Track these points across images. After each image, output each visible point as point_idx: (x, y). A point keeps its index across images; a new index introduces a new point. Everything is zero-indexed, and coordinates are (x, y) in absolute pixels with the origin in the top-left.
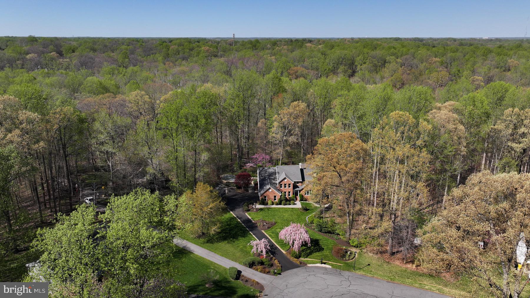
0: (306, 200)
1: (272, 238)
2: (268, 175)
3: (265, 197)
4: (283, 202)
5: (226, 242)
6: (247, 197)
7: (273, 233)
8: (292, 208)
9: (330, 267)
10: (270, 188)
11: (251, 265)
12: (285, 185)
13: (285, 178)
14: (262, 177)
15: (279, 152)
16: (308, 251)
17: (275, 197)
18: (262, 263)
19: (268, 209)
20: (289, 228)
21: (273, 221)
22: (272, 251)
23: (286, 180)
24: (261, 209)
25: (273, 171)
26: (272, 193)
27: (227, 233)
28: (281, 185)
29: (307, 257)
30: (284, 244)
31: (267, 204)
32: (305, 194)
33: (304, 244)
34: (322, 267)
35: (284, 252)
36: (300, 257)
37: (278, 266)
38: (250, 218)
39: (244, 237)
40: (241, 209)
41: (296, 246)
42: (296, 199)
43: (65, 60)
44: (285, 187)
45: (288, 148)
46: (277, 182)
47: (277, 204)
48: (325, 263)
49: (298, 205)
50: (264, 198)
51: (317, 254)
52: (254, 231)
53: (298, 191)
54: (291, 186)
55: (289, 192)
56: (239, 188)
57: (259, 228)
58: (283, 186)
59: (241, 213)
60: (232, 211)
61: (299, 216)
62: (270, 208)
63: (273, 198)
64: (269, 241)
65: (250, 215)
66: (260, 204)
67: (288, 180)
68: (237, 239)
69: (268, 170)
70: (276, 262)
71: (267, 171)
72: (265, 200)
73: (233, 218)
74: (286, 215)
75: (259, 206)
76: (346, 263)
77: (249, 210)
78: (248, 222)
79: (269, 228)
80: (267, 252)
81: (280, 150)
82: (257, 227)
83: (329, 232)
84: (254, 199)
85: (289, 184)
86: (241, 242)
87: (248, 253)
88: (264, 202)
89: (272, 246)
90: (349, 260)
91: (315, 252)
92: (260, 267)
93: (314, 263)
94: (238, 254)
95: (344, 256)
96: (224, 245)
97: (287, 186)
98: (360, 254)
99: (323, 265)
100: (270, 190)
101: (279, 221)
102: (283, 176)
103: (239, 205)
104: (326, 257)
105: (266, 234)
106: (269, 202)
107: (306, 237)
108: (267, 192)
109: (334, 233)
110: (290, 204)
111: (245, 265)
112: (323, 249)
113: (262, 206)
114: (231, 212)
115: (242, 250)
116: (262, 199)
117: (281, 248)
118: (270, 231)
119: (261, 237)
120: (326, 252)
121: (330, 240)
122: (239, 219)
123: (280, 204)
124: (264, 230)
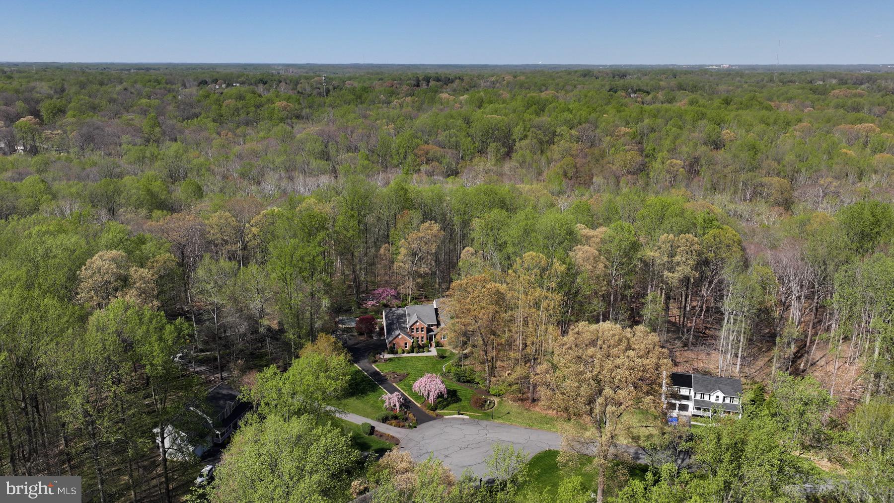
0: (442, 346)
1: (405, 391)
2: (396, 318)
3: (394, 345)
4: (415, 350)
5: (355, 398)
6: (372, 345)
7: (405, 385)
8: (426, 357)
9: (468, 417)
10: (400, 334)
11: (385, 420)
12: (417, 329)
13: (417, 321)
15: (409, 287)
16: (445, 403)
17: (406, 344)
18: (396, 418)
19: (399, 358)
20: (423, 379)
21: (406, 372)
22: (406, 404)
23: (418, 324)
24: (390, 360)
25: (402, 312)
26: (402, 339)
27: (354, 388)
28: (413, 329)
29: (443, 409)
30: (418, 397)
31: (397, 353)
32: (441, 339)
33: (440, 395)
34: (460, 418)
35: (419, 405)
36: (436, 409)
37: (413, 420)
38: (378, 370)
39: (374, 392)
40: (366, 361)
41: (431, 398)
42: (431, 345)
43: (56, 132)
44: (418, 332)
45: (419, 280)
46: (408, 326)
47: (409, 353)
48: (462, 414)
49: (434, 352)
51: (455, 405)
52: (384, 385)
53: (433, 335)
54: (425, 330)
55: (422, 338)
56: (361, 334)
57: (389, 381)
58: (415, 330)
59: (367, 364)
60: (356, 363)
61: (434, 365)
62: (400, 358)
63: (404, 345)
64: (402, 395)
65: (377, 366)
66: (389, 353)
67: (420, 323)
68: (366, 394)
69: (396, 311)
70: (411, 415)
71: (395, 313)
72: (394, 348)
73: (358, 371)
74: (420, 365)
75: (387, 356)
76: (484, 413)
77: (375, 362)
78: (376, 374)
79: (400, 380)
80: (401, 407)
81: (410, 283)
82: (387, 379)
83: (468, 382)
84: (381, 347)
85: (422, 328)
86: (371, 397)
87: (380, 408)
88: (393, 351)
89: (406, 399)
90: (488, 409)
91: (452, 403)
92: (394, 422)
93: (451, 415)
94: (369, 410)
95: (482, 406)
96: (352, 401)
97: (420, 330)
98: (500, 403)
99: (461, 416)
100: (400, 337)
101: (412, 372)
102: (414, 318)
103: (364, 356)
104: (464, 408)
105: (397, 387)
106: (400, 351)
107: (442, 387)
108: (397, 339)
109: (473, 383)
110: (424, 352)
111: (378, 420)
112: (461, 400)
113: (391, 356)
114: (356, 365)
115: (372, 406)
116: (391, 347)
117: (416, 401)
118: (402, 384)
119: (392, 390)
120: (464, 403)
121: (469, 390)
122: (366, 371)
123: (412, 352)
124: (396, 383)
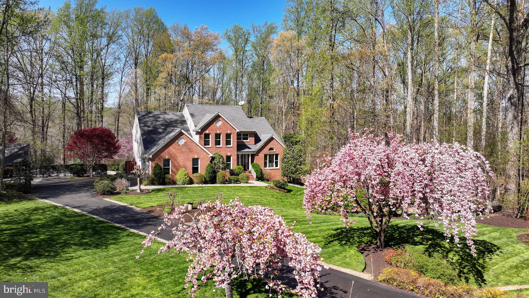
2: (162, 125)
3: (167, 162)
4: (219, 175)
12: (218, 136)
13: (218, 118)
14: (149, 127)
17: (195, 161)
23: (219, 123)
24: (158, 190)
28: (207, 136)
31: (174, 183)
32: (265, 165)
38: (123, 204)
44: (218, 143)
47: (203, 182)
50: (162, 166)
53: (248, 155)
54: (233, 140)
55: (228, 158)
58: (212, 139)
59: (84, 198)
62: (184, 187)
63: (190, 165)
65: (121, 200)
66: (152, 183)
67: (224, 125)
69: (162, 116)
71: (159, 118)
72: (167, 171)
75: (148, 187)
85: (228, 136)
88: (162, 178)
97: (222, 139)
100: (182, 142)
106: (180, 176)
108: (171, 148)
110: (238, 182)
113: (159, 187)
116: (157, 168)
123: (213, 180)
